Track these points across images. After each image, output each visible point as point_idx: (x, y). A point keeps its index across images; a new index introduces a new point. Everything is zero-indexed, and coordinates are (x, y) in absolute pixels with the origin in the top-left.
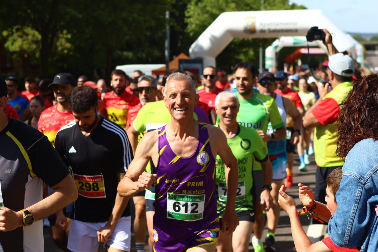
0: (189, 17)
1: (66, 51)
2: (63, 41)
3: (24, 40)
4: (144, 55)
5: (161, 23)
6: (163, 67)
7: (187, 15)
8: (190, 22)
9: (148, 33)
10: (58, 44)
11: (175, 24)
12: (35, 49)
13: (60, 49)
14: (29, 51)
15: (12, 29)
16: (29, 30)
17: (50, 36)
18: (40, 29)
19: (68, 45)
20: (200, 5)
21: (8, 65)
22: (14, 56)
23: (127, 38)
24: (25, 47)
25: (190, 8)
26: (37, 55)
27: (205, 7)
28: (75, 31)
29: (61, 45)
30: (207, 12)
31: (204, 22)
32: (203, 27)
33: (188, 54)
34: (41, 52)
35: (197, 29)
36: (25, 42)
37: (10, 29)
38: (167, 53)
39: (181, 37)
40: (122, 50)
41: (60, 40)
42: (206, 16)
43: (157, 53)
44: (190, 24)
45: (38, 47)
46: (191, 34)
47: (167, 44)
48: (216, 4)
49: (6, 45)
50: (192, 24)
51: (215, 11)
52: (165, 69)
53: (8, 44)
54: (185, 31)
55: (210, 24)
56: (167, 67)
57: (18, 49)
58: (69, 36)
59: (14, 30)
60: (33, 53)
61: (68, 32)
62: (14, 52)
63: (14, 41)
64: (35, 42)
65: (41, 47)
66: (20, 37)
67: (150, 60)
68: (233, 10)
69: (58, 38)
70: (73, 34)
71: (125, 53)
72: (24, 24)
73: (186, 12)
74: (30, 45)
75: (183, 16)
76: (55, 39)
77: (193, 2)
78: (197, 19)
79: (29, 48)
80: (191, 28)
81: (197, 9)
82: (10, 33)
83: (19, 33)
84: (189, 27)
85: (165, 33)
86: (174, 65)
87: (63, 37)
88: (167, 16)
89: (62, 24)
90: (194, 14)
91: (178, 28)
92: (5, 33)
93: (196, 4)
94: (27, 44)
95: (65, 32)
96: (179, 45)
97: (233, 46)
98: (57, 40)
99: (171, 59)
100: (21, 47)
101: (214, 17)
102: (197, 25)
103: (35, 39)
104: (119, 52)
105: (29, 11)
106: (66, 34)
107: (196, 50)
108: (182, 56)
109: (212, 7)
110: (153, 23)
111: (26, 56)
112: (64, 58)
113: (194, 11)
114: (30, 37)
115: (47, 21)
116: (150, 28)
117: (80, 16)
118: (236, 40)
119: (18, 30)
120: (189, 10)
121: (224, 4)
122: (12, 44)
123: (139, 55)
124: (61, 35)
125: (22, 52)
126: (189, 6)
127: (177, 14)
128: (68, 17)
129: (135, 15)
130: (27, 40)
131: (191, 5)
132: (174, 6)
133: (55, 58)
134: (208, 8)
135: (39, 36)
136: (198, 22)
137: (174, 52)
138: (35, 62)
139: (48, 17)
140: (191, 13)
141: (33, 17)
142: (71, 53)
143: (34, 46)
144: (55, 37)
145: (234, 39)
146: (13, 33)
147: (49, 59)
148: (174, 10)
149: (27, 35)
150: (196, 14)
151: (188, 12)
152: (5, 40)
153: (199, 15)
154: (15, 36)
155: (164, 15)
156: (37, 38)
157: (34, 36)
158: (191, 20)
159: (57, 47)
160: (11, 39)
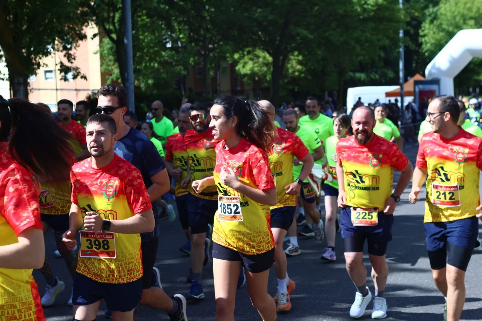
0: (424, 36)
1: (297, 74)
2: (294, 63)
3: (255, 63)
4: (377, 77)
5: (395, 42)
6: (398, 89)
7: (421, 33)
8: (425, 41)
9: (382, 54)
10: (289, 66)
11: (410, 43)
12: (266, 72)
13: (290, 71)
14: (260, 74)
15: (244, 51)
16: (259, 52)
17: (281, 58)
18: (271, 51)
19: (299, 67)
20: (435, 22)
21: (239, 88)
22: (245, 79)
23: (360, 58)
24: (256, 69)
25: (424, 27)
26: (268, 77)
27: (441, 24)
28: (306, 53)
29: (292, 67)
30: (443, 30)
31: (440, 41)
32: (439, 46)
33: (423, 75)
34: (273, 74)
35: (432, 48)
36: (256, 65)
37: (241, 52)
38: (401, 74)
39: (416, 57)
40: (354, 71)
41: (291, 62)
42: (441, 34)
43: (391, 74)
44: (424, 43)
45: (269, 69)
46: (427, 54)
47: (401, 65)
48: (453, 22)
49: (237, 68)
50: (427, 43)
51: (451, 29)
52: (399, 91)
53: (239, 67)
54: (420, 50)
55: (446, 42)
56: (402, 88)
57: (249, 72)
58: (300, 58)
59: (245, 53)
60: (265, 76)
61: (300, 54)
62: (245, 75)
63: (245, 63)
64: (267, 65)
65: (272, 69)
66: (251, 59)
67: (383, 81)
68: (472, 27)
69: (289, 60)
70: (304, 56)
71: (358, 75)
72: (255, 46)
73: (420, 31)
74: (261, 67)
75: (417, 35)
76: (286, 61)
77: (428, 20)
78: (432, 38)
79: (260, 71)
80: (427, 47)
81: (432, 26)
82: (242, 55)
83: (250, 56)
84: (424, 46)
85: (399, 53)
86: (409, 86)
87: (295, 59)
88: (401, 35)
89: (293, 45)
90: (429, 33)
91: (413, 47)
92: (236, 56)
93: (432, 22)
94: (257, 66)
95: (296, 53)
96: (414, 65)
97: (472, 66)
98: (288, 63)
99: (406, 80)
100: (252, 69)
101: (451, 35)
102: (432, 44)
103: (266, 62)
104: (351, 74)
105: (260, 33)
106: (297, 56)
107: (433, 71)
108: (418, 77)
109: (448, 25)
110: (387, 42)
111: (257, 78)
112: (295, 80)
113: (429, 29)
114: (261, 60)
115: (277, 43)
116: (383, 48)
117: (312, 37)
118: (476, 60)
119: (249, 53)
120: (423, 28)
121: (461, 22)
122: (244, 67)
123: (373, 77)
124: (292, 57)
125: (253, 74)
126: (423, 25)
127: (412, 31)
128: (298, 38)
129: (368, 35)
130: (258, 62)
131: (425, 23)
132: (408, 24)
133: (286, 81)
134: (444, 26)
135: (270, 59)
136: (433, 41)
137: (409, 73)
138: (266, 85)
139: (278, 38)
140: (426, 32)
141: (263, 39)
142: (303, 75)
143: (265, 69)
144: (286, 59)
145: (473, 59)
146: (244, 56)
147: (281, 82)
148: (409, 28)
149: (258, 57)
150: (432, 32)
151: (423, 31)
152: (235, 63)
153: (434, 33)
154: (246, 58)
155: (398, 33)
156: (268, 60)
157: (264, 58)
158: (426, 38)
159: (288, 70)
160: (242, 61)
